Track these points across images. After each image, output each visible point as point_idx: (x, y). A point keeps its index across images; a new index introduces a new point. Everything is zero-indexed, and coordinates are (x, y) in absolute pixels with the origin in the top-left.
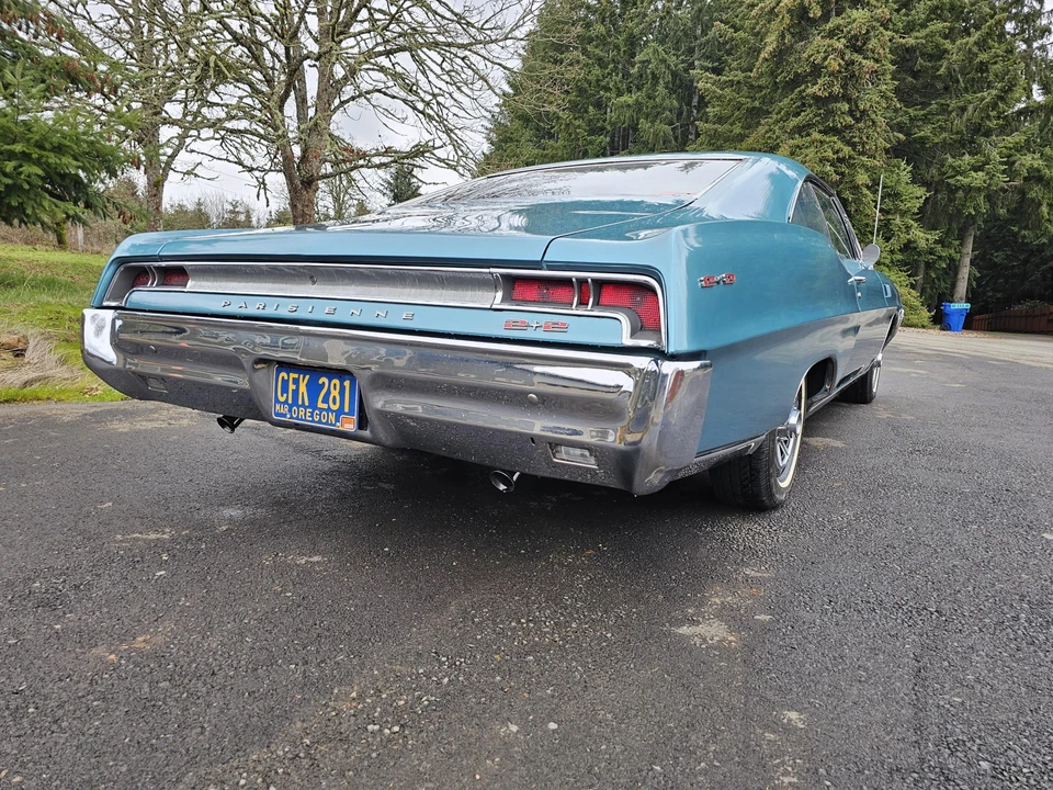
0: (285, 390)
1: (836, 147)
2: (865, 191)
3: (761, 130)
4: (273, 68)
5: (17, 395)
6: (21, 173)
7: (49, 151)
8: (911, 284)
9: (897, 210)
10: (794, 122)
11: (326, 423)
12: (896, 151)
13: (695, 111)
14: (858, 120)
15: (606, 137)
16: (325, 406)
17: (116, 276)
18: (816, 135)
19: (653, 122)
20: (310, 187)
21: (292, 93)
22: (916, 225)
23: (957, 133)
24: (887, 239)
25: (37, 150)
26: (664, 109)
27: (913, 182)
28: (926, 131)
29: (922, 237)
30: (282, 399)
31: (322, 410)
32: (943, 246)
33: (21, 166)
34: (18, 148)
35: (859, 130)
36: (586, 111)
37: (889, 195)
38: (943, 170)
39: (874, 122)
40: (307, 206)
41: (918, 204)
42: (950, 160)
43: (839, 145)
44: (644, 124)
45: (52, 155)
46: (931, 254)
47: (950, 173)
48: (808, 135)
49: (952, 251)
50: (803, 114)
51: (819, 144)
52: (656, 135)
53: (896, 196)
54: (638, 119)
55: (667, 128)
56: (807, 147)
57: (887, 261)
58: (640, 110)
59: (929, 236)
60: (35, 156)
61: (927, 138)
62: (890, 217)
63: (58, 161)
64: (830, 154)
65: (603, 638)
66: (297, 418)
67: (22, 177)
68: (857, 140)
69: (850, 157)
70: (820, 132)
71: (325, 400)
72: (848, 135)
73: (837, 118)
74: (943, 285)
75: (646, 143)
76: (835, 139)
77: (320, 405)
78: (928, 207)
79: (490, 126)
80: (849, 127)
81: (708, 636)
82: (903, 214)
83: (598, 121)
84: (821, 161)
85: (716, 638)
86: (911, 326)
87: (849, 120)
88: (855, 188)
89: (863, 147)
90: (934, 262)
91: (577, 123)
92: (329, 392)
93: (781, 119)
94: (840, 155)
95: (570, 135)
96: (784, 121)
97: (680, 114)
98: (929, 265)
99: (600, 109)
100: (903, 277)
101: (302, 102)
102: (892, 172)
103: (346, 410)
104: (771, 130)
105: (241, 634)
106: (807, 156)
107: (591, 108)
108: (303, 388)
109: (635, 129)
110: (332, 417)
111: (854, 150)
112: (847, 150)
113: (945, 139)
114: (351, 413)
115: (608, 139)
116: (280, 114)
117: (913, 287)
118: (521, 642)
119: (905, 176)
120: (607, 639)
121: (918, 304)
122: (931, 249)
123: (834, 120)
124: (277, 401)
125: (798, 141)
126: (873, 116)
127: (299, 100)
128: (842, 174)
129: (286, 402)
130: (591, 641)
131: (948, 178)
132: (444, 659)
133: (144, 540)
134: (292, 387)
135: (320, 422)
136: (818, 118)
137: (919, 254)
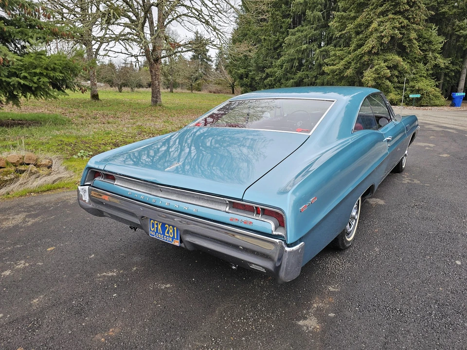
0: (153, 227)
1: (401, 21)
2: (415, 41)
3: (364, 14)
4: (138, 9)
5: (51, 187)
6: (40, 82)
7: (51, 71)
8: (436, 85)
9: (430, 49)
10: (380, 9)
11: (169, 241)
12: (431, 20)
13: (333, 4)
14: (411, 7)
15: (290, 19)
16: (168, 235)
17: (88, 174)
18: (391, 16)
19: (312, 11)
20: (157, 62)
21: (147, 20)
22: (439, 56)
23: (461, 9)
24: (425, 64)
25: (45, 71)
26: (318, 4)
27: (439, 35)
28: (445, 9)
29: (442, 62)
30: (153, 230)
31: (167, 236)
32: (453, 65)
33: (40, 78)
34: (38, 71)
35: (412, 11)
36: (281, 7)
37: (427, 42)
38: (454, 27)
39: (419, 7)
40: (157, 71)
41: (441, 46)
42: (457, 22)
43: (402, 19)
44: (308, 12)
45: (51, 72)
46: (447, 69)
47: (457, 29)
48: (387, 15)
49: (458, 67)
50: (384, 5)
51: (392, 20)
52: (314, 17)
53: (430, 42)
54: (305, 10)
55: (320, 14)
56: (386, 22)
57: (425, 75)
58: (306, 5)
59: (445, 62)
60: (45, 74)
61: (446, 12)
62: (427, 53)
63: (54, 75)
64: (397, 25)
65: (270, 328)
66: (158, 237)
67: (41, 83)
68: (411, 16)
69: (407, 25)
70: (393, 14)
71: (168, 233)
72: (406, 14)
73: (401, 6)
74: (453, 82)
75: (309, 21)
76: (400, 17)
77: (166, 234)
78: (446, 46)
79: (236, 16)
80: (407, 10)
81: (310, 325)
82: (433, 51)
83: (287, 12)
84: (393, 28)
85: (312, 327)
86: (436, 106)
87: (407, 7)
88: (410, 40)
89: (414, 20)
90: (449, 73)
91: (277, 13)
92: (169, 231)
93: (374, 8)
94: (403, 25)
95: (274, 19)
96: (375, 9)
97: (326, 5)
98: (446, 75)
99: (287, 5)
100: (433, 82)
101: (151, 23)
102: (428, 30)
103: (176, 238)
104: (369, 14)
105: (144, 327)
106: (386, 26)
107: (283, 5)
108: (159, 227)
109: (305, 15)
110: (171, 239)
111: (409, 21)
112: (406, 22)
113: (455, 12)
114: (177, 239)
115: (292, 20)
116: (142, 33)
117: (437, 86)
118: (241, 330)
119: (435, 33)
120: (272, 328)
121: (440, 94)
122: (447, 66)
123: (399, 8)
124: (151, 230)
125: (382, 19)
126: (419, 4)
127: (150, 23)
128: (403, 34)
129: (154, 231)
130: (266, 329)
131: (456, 31)
132: (213, 339)
133: (108, 276)
134: (156, 226)
135: (166, 240)
136: (392, 7)
137: (441, 69)
